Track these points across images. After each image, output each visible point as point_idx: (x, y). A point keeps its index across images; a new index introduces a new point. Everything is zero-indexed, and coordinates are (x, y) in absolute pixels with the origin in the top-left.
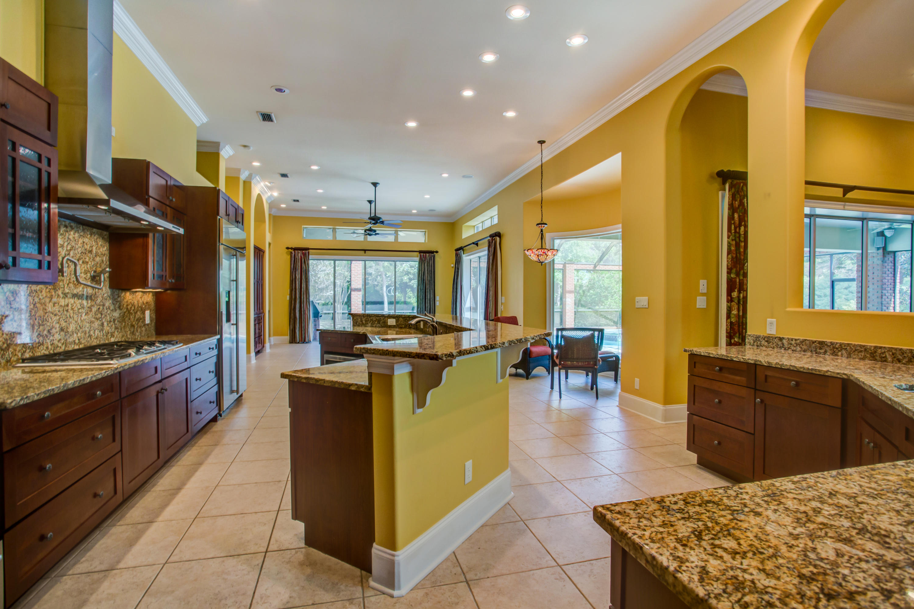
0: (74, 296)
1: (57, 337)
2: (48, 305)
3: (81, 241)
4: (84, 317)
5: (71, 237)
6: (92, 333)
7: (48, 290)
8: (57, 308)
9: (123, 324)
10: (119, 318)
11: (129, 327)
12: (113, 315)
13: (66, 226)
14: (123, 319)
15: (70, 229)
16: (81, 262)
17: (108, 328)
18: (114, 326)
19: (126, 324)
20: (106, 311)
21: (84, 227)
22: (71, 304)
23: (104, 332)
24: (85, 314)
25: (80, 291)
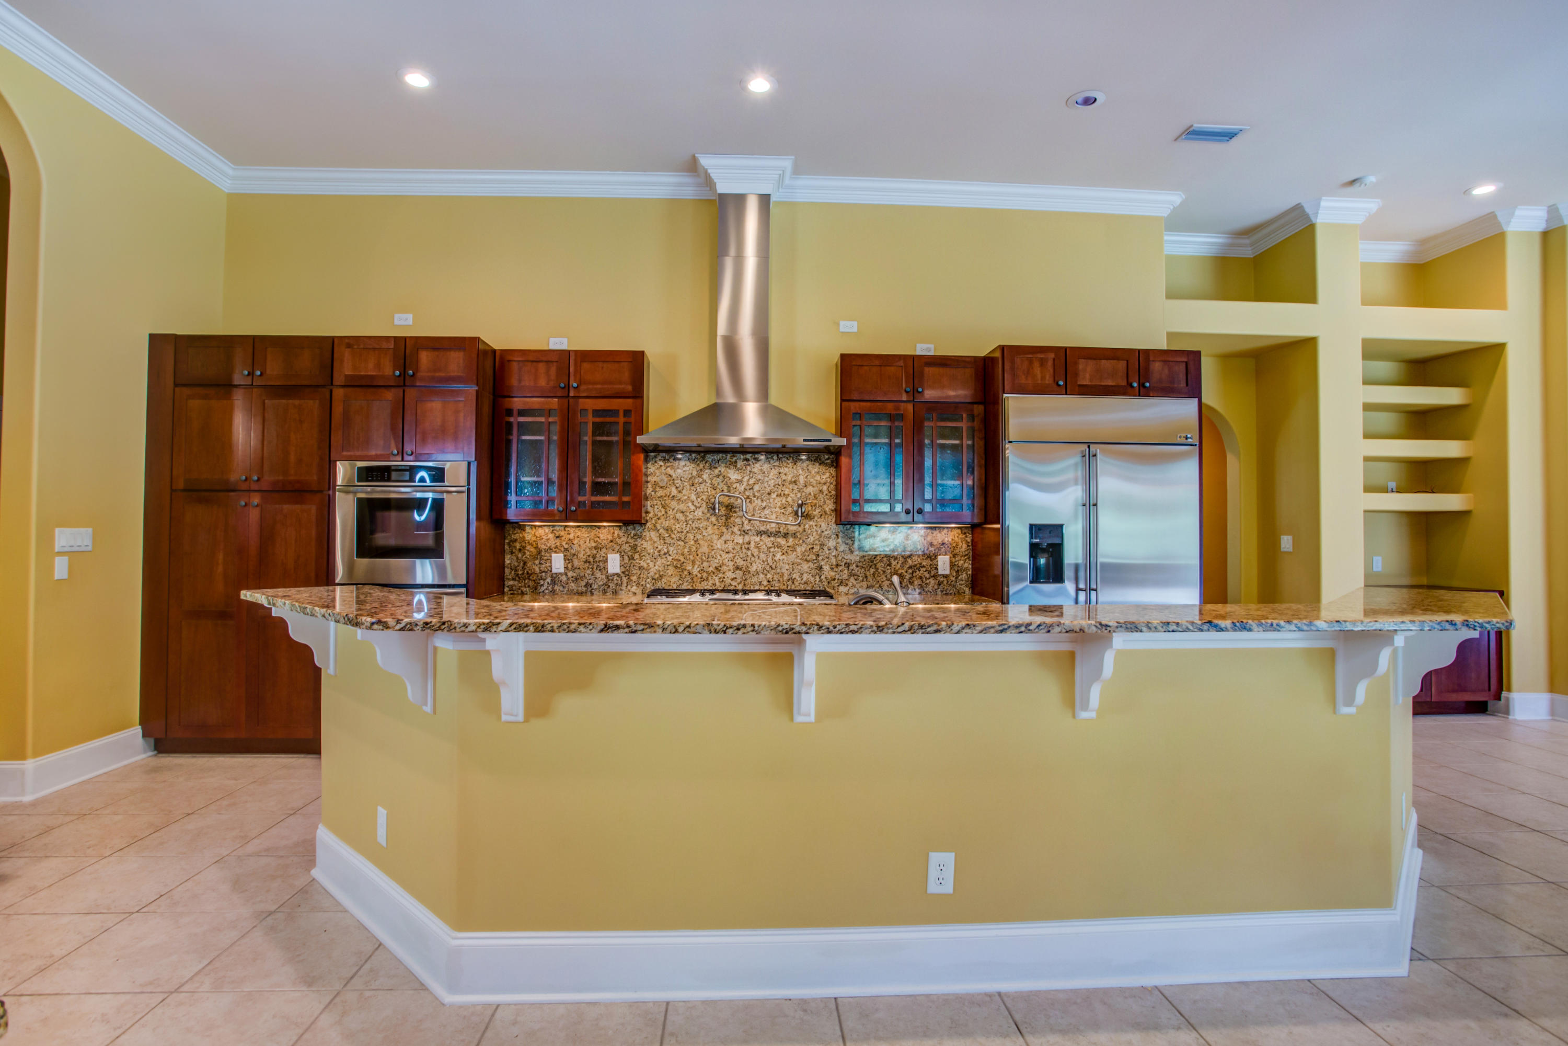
0: (761, 533)
1: (730, 575)
2: (715, 542)
3: (774, 472)
4: (778, 556)
5: (755, 470)
6: (796, 576)
7: (715, 527)
8: (730, 546)
9: (872, 571)
10: (860, 562)
11: (886, 576)
12: (846, 558)
13: (747, 460)
14: (870, 564)
15: (754, 461)
16: (774, 496)
17: (833, 574)
18: (846, 571)
19: (879, 571)
20: (827, 552)
21: (780, 456)
22: (755, 542)
23: (822, 577)
24: (780, 553)
25: (772, 527)
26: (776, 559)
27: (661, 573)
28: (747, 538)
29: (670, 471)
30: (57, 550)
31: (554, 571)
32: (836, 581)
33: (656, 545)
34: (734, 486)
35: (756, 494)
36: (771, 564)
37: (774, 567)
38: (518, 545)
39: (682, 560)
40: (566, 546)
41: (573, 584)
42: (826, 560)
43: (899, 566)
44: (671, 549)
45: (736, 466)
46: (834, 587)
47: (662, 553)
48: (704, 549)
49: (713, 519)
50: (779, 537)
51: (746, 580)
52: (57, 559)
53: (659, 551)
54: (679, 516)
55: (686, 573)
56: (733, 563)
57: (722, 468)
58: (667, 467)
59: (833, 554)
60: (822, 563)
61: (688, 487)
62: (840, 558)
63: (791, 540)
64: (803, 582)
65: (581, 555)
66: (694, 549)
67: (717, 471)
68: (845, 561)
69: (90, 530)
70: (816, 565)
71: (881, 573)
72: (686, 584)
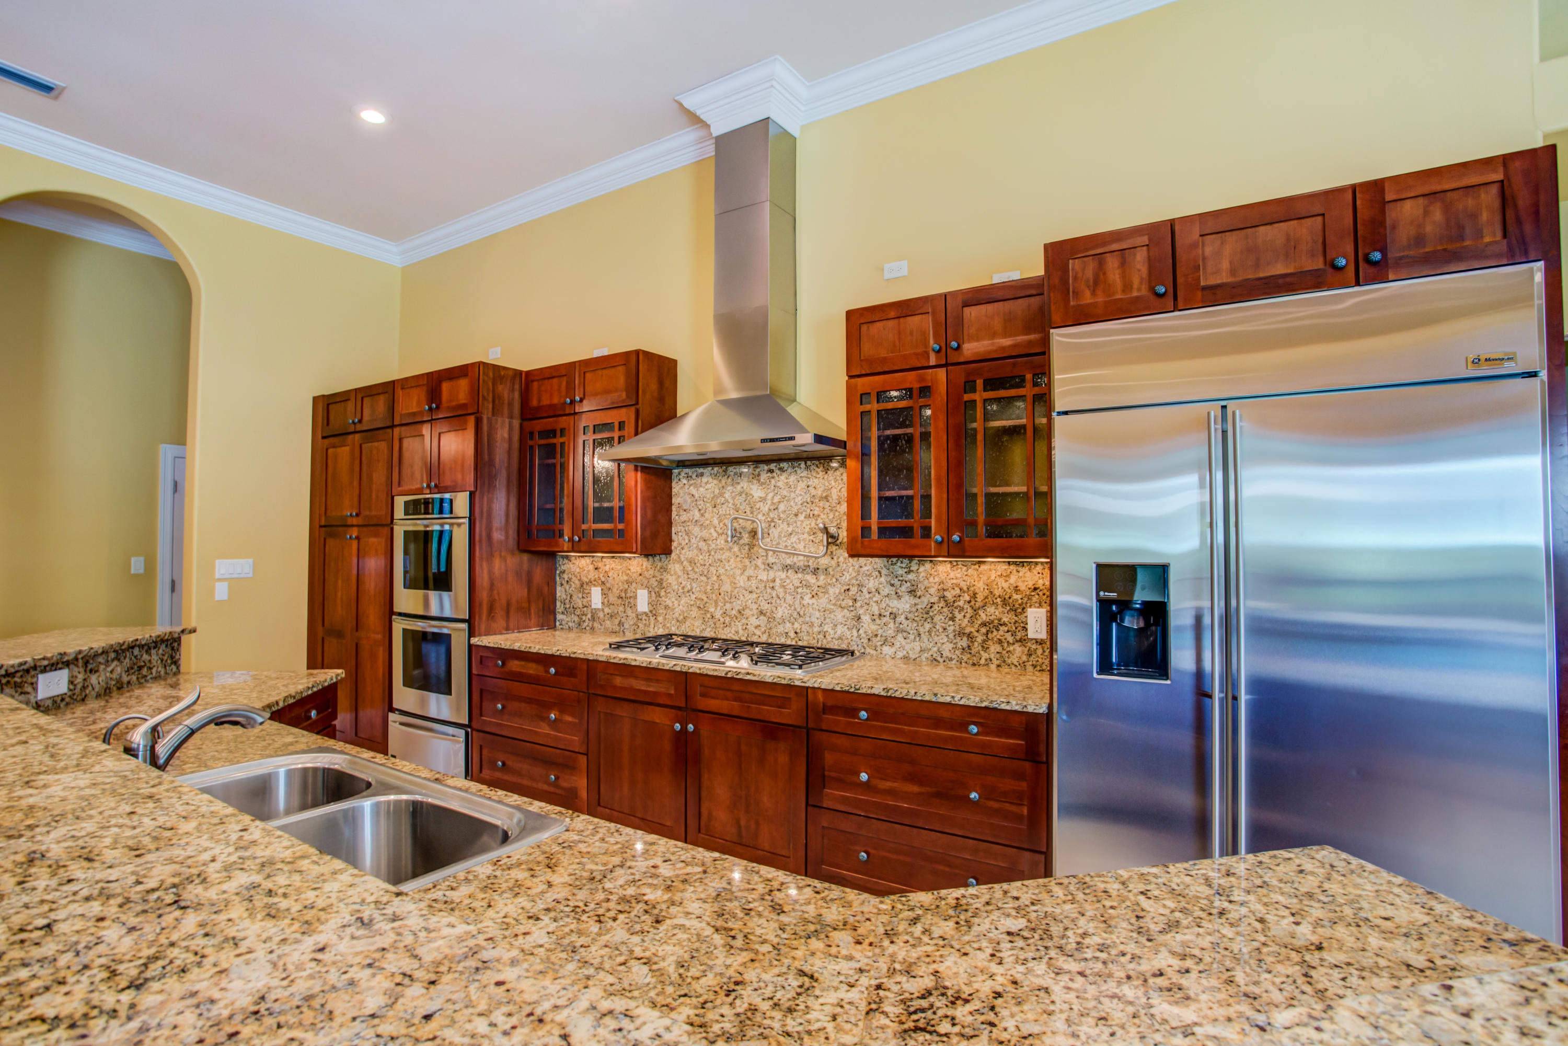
0: (787, 567)
1: (753, 621)
2: (738, 578)
3: (802, 485)
4: (807, 600)
5: (780, 484)
6: (828, 628)
7: (738, 559)
8: (753, 584)
9: (928, 626)
10: (910, 612)
11: (947, 636)
12: (891, 605)
13: (771, 471)
14: (925, 616)
15: (778, 472)
16: (801, 517)
17: (874, 627)
18: (892, 625)
19: (937, 627)
20: (867, 596)
21: (809, 463)
22: (781, 580)
23: (861, 632)
24: (810, 596)
25: (800, 561)
26: (805, 602)
27: (686, 615)
28: (772, 574)
29: (693, 490)
30: (217, 576)
31: (594, 606)
32: (879, 638)
33: (680, 580)
34: (758, 506)
35: (782, 515)
36: (798, 610)
37: (802, 613)
38: (565, 576)
39: (705, 599)
40: (603, 579)
41: (608, 622)
42: (866, 607)
43: (966, 620)
44: (694, 585)
45: (759, 481)
46: (876, 646)
47: (686, 590)
48: (727, 587)
49: (736, 549)
50: (808, 573)
51: (770, 629)
52: (217, 584)
53: (683, 588)
54: (702, 544)
55: (709, 615)
56: (756, 606)
57: (744, 484)
58: (691, 485)
59: (875, 599)
60: (861, 612)
61: (710, 509)
62: (883, 605)
63: (822, 577)
64: (836, 636)
65: (615, 590)
66: (716, 586)
67: (739, 487)
68: (890, 610)
69: (250, 560)
70: (853, 614)
71: (941, 630)
72: (709, 629)
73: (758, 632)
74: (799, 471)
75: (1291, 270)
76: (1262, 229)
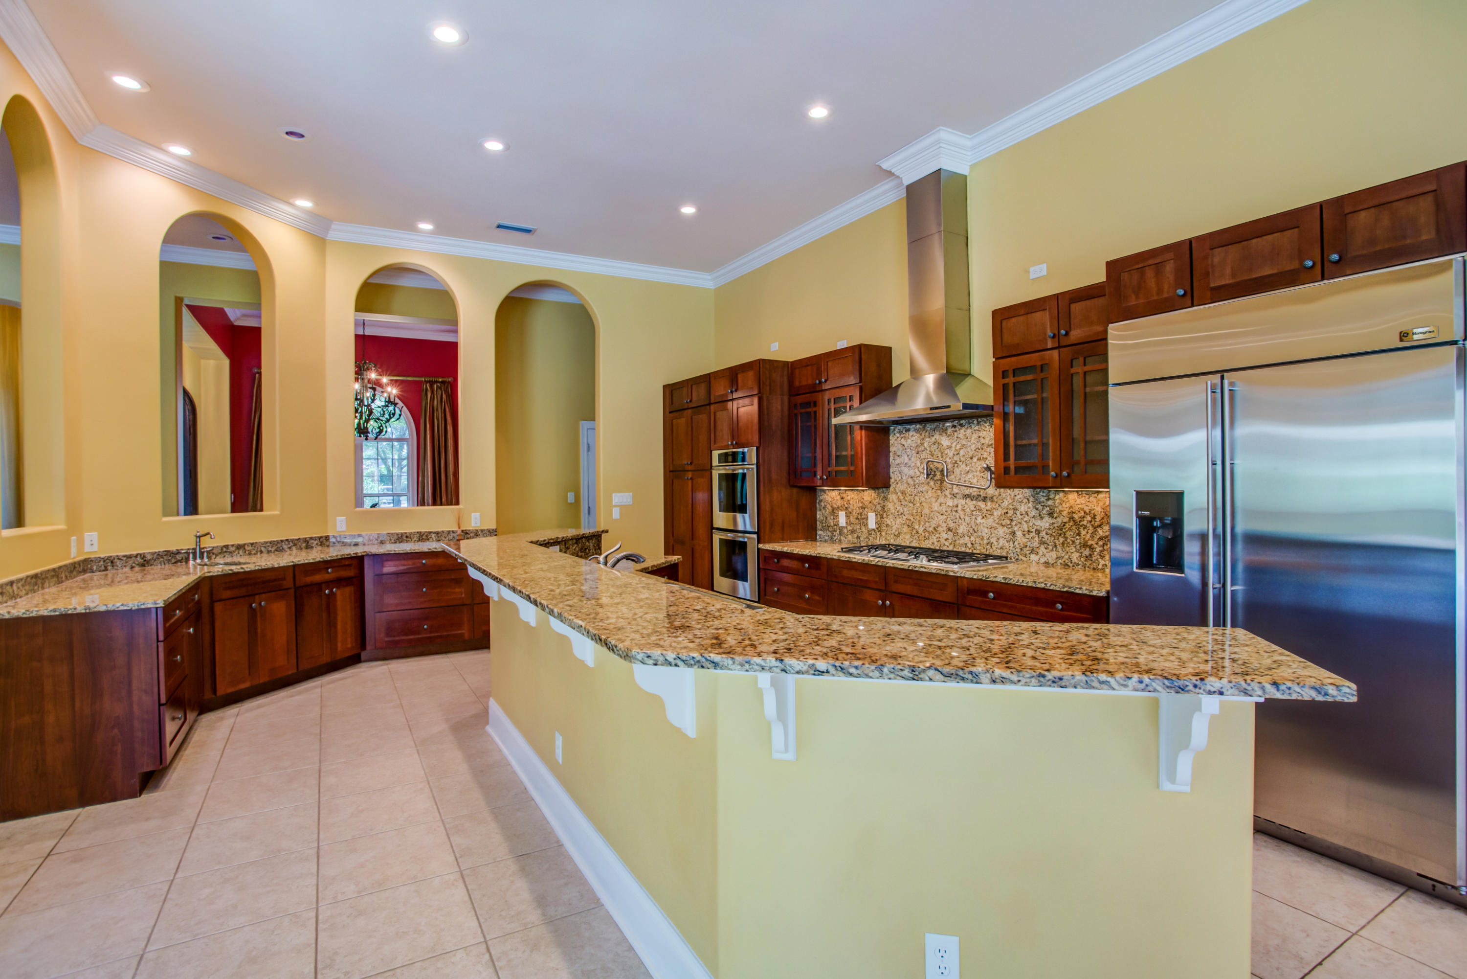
0: (966, 496)
1: (944, 535)
2: (933, 504)
3: (975, 436)
4: (979, 520)
5: (961, 436)
6: (993, 540)
7: (934, 491)
8: (944, 508)
9: (1061, 540)
10: (1049, 529)
11: (1075, 547)
12: (1036, 524)
13: (954, 426)
14: (1060, 532)
15: (959, 427)
16: (975, 460)
17: (1025, 540)
18: (1036, 539)
19: (1068, 540)
20: (1020, 517)
21: (979, 420)
22: (962, 505)
23: (1016, 543)
24: (981, 517)
25: (974, 492)
27: (900, 531)
28: (956, 501)
29: (903, 442)
30: (614, 504)
31: (840, 525)
32: (1028, 548)
33: (896, 506)
34: (946, 452)
35: (962, 459)
36: (974, 527)
37: (976, 530)
38: (823, 504)
39: (912, 520)
40: (846, 506)
41: (850, 536)
42: (1019, 525)
43: (1088, 536)
44: (905, 510)
45: (946, 433)
46: (1026, 554)
47: (900, 513)
48: (926, 511)
49: (932, 483)
50: (980, 501)
51: (955, 541)
52: (614, 509)
53: (898, 512)
54: (910, 480)
55: (915, 531)
56: (945, 525)
57: (937, 436)
58: (902, 438)
59: (1025, 519)
60: (1016, 529)
61: (915, 455)
62: (1031, 524)
63: (989, 503)
64: (999, 546)
65: (854, 513)
66: (919, 511)
67: (933, 439)
68: (1035, 527)
69: (631, 494)
70: (1010, 530)
71: (1071, 543)
72: (915, 541)
73: (947, 543)
74: (973, 426)
75: (1275, 271)
76: (1254, 241)
